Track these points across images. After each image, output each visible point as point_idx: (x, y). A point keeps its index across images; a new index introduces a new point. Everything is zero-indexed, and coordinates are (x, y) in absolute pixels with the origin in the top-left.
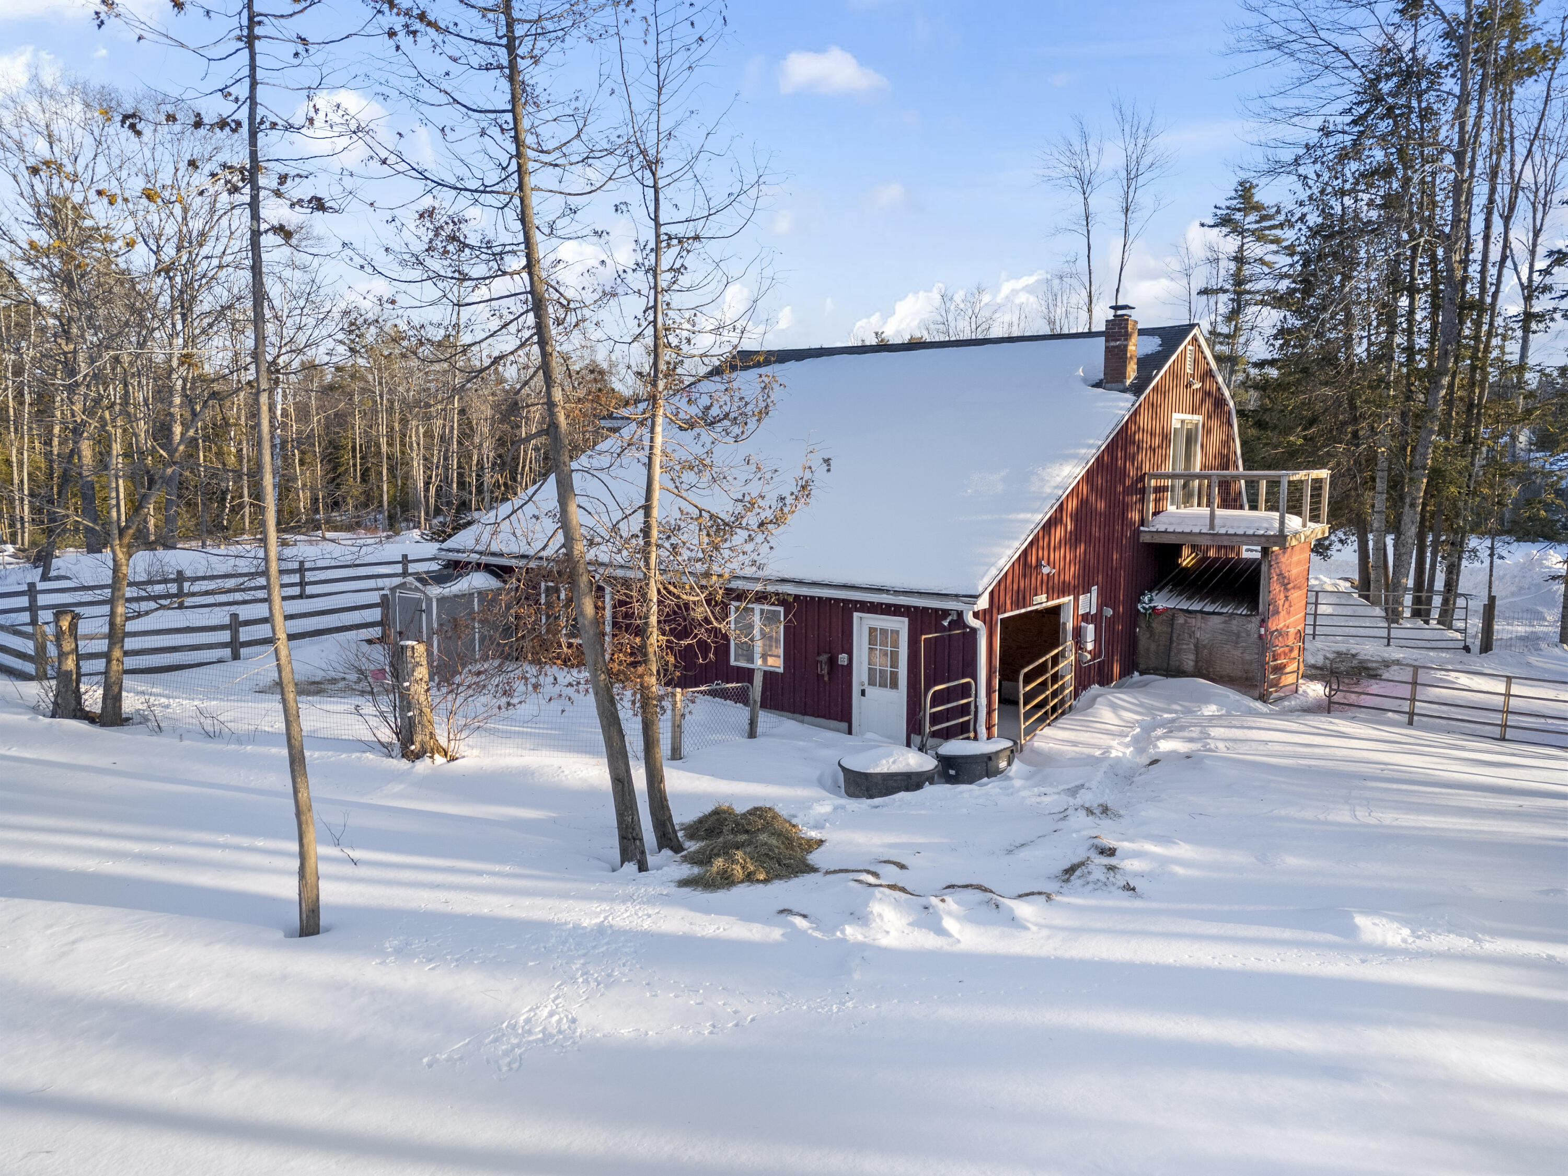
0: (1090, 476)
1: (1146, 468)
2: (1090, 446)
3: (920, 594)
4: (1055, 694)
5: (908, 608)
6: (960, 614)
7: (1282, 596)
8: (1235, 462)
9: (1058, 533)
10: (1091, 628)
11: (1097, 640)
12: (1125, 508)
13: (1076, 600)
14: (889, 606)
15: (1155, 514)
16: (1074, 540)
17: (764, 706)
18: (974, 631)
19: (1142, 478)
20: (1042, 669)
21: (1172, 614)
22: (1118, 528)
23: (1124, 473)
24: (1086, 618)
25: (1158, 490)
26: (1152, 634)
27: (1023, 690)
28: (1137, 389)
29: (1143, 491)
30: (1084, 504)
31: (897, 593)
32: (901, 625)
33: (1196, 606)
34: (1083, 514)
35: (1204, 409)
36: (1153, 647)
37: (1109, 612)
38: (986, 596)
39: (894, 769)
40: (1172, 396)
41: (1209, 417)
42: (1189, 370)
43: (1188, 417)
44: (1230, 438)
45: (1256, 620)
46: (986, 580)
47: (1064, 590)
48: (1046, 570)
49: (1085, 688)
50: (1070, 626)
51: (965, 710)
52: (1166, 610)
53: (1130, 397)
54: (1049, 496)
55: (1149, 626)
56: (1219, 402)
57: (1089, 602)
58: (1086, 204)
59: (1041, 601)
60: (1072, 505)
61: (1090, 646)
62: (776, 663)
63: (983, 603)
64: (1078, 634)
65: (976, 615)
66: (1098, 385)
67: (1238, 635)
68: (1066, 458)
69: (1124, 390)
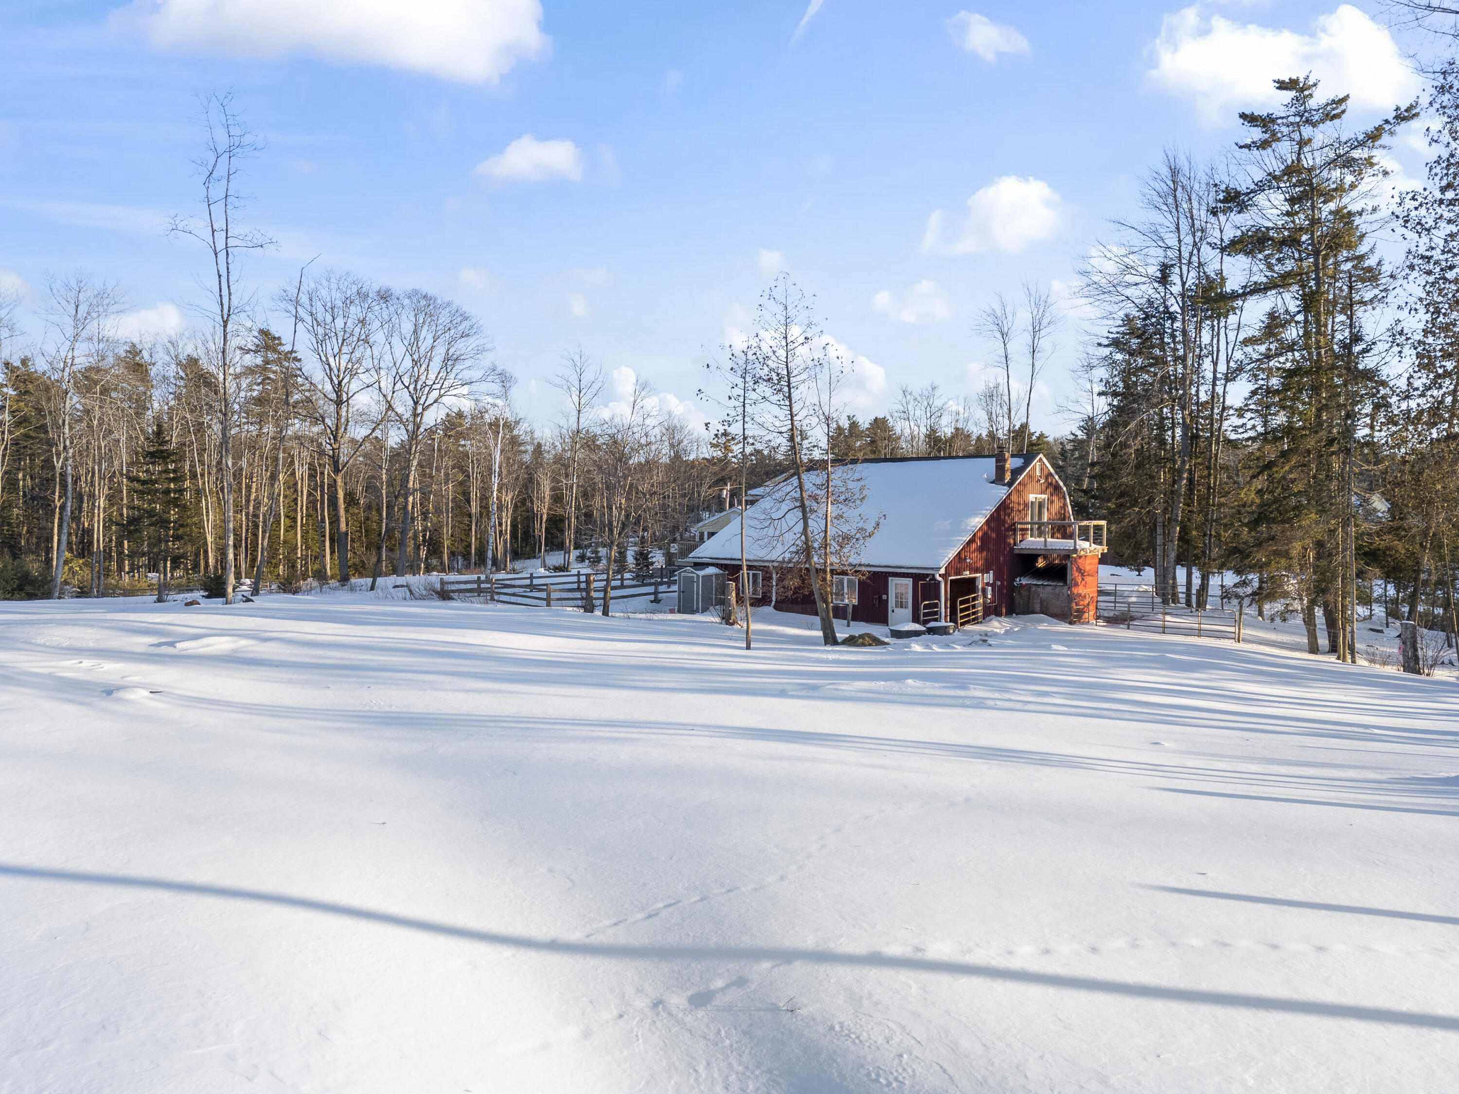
0: (988, 522)
1: (1016, 519)
2: (987, 510)
3: (917, 568)
4: (974, 613)
5: (912, 574)
6: (933, 575)
7: (1080, 578)
8: (1069, 517)
9: (974, 546)
10: (990, 588)
11: (993, 595)
12: (1006, 537)
13: (983, 576)
14: (904, 574)
15: (1021, 541)
16: (981, 549)
17: (853, 620)
18: (939, 582)
19: (1014, 524)
20: (967, 601)
21: (1029, 586)
22: (1003, 546)
23: (1004, 522)
24: (988, 584)
25: (1022, 530)
26: (1021, 596)
27: (959, 607)
28: (1010, 484)
29: (1015, 530)
30: (985, 534)
31: (908, 568)
32: (909, 582)
33: (1040, 583)
34: (985, 538)
35: (1048, 491)
36: (1021, 603)
37: (999, 583)
38: (944, 568)
39: (910, 629)
40: (1029, 486)
41: (1052, 495)
42: (1038, 473)
43: (1039, 496)
44: (1065, 505)
45: (1066, 588)
46: (944, 562)
47: (977, 570)
48: (968, 561)
49: (988, 616)
50: (980, 587)
51: (936, 613)
52: (1027, 584)
53: (1006, 488)
54: (970, 530)
55: (1019, 592)
56: (1057, 488)
57: (989, 577)
58: (1005, 349)
59: (967, 574)
60: (980, 534)
61: (989, 596)
62: (855, 602)
63: (942, 571)
64: (984, 591)
65: (940, 575)
66: (992, 482)
67: (1059, 595)
68: (977, 515)
69: (1004, 485)
